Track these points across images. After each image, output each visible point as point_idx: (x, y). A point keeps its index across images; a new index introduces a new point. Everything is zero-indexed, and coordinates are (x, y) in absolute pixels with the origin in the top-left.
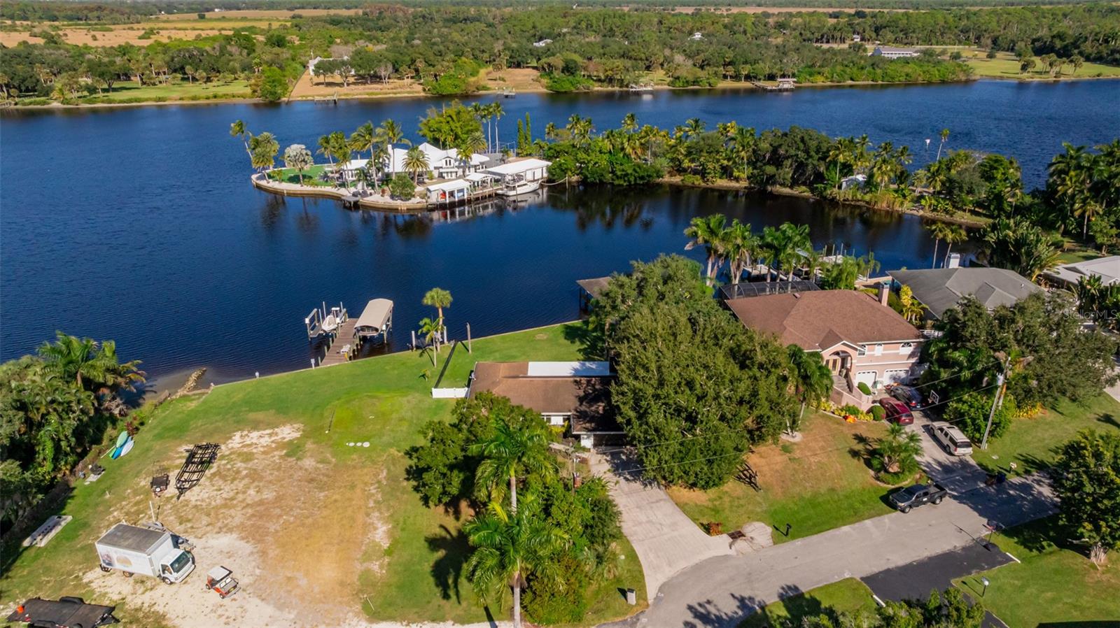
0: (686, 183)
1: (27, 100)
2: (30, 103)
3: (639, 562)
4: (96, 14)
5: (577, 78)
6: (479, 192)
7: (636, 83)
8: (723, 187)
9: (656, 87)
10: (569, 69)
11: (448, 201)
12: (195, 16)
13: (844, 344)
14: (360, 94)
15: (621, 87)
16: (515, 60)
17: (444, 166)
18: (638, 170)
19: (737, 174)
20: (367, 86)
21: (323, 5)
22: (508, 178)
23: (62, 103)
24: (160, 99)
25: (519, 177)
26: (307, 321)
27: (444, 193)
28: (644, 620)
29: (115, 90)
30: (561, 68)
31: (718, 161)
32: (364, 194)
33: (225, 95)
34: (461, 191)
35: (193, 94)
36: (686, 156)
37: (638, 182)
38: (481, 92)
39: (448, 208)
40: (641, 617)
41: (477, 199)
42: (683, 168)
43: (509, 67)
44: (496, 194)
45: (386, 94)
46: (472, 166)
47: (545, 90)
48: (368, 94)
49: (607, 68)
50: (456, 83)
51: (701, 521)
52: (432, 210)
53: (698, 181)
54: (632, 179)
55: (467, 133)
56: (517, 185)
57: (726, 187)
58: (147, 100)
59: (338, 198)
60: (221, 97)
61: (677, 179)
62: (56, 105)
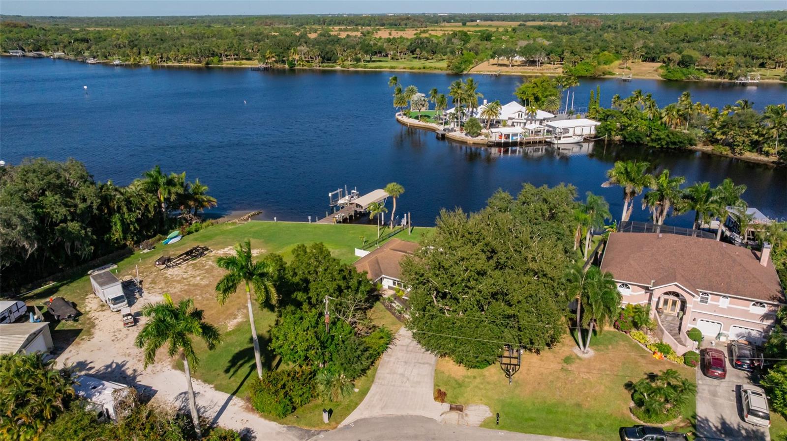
0: (715, 152)
1: (325, 65)
2: (326, 66)
3: (363, 398)
4: (405, 22)
5: (690, 70)
6: (532, 138)
7: (746, 76)
8: (750, 159)
9: (761, 81)
10: (685, 63)
11: (503, 141)
12: (461, 24)
13: (676, 285)
14: (517, 72)
15: (730, 79)
16: (649, 56)
17: (517, 118)
18: (671, 136)
19: (767, 149)
20: (526, 67)
21: (548, 19)
22: (558, 131)
23: (342, 67)
24: (392, 68)
25: (566, 130)
26: (330, 195)
27: (501, 136)
28: (322, 436)
29: (374, 61)
30: (677, 61)
31: (748, 136)
32: (453, 130)
33: (431, 68)
34: (516, 135)
35: (412, 66)
36: (719, 129)
37: (670, 146)
38: (606, 76)
39: (506, 146)
40: (322, 433)
41: (529, 143)
42: (716, 139)
43: (645, 61)
44: (546, 142)
45: (535, 73)
46: (538, 120)
47: (660, 78)
48: (521, 72)
49: (720, 63)
50: (587, 68)
51: (440, 388)
52: (490, 146)
53: (726, 151)
54: (664, 143)
55: (546, 97)
56: (562, 136)
57: (754, 159)
58: (385, 68)
59: (433, 130)
60: (428, 68)
61: (709, 148)
62: (338, 68)
